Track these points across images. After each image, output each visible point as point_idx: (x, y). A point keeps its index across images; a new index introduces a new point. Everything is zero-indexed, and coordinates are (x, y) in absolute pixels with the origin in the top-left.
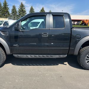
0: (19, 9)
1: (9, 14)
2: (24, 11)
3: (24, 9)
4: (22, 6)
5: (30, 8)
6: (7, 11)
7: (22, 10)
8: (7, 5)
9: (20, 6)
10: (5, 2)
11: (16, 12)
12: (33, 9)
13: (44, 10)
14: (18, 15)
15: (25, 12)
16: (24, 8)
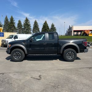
0: (24, 23)
1: (15, 28)
2: (29, 25)
4: (27, 20)
6: (14, 25)
7: (27, 24)
8: (14, 20)
9: (25, 21)
10: (12, 17)
11: (21, 26)
12: (37, 23)
13: (47, 23)
14: (23, 29)
16: (29, 22)
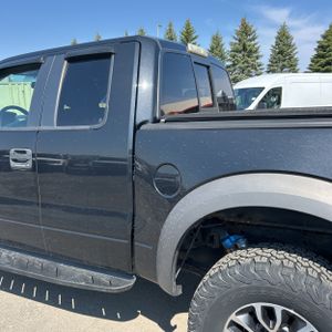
3: (251, 40)
4: (244, 30)
5: (276, 34)
8: (194, 36)
14: (228, 67)
15: (256, 51)
